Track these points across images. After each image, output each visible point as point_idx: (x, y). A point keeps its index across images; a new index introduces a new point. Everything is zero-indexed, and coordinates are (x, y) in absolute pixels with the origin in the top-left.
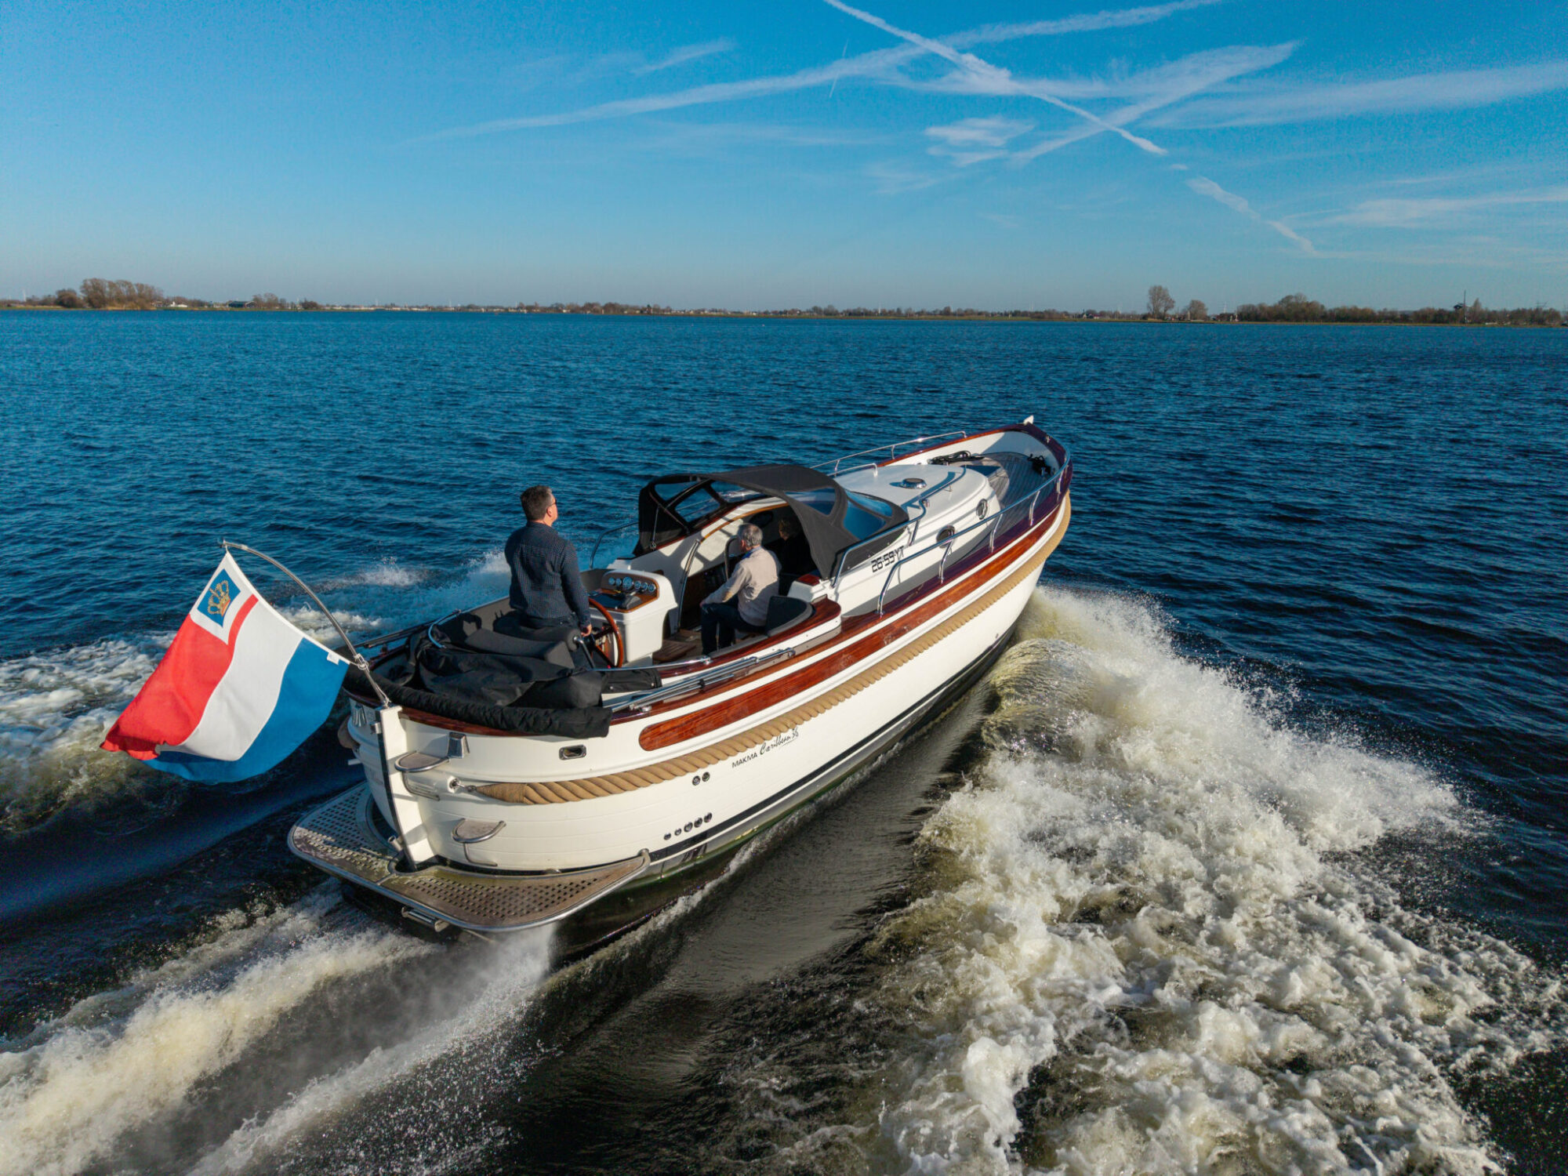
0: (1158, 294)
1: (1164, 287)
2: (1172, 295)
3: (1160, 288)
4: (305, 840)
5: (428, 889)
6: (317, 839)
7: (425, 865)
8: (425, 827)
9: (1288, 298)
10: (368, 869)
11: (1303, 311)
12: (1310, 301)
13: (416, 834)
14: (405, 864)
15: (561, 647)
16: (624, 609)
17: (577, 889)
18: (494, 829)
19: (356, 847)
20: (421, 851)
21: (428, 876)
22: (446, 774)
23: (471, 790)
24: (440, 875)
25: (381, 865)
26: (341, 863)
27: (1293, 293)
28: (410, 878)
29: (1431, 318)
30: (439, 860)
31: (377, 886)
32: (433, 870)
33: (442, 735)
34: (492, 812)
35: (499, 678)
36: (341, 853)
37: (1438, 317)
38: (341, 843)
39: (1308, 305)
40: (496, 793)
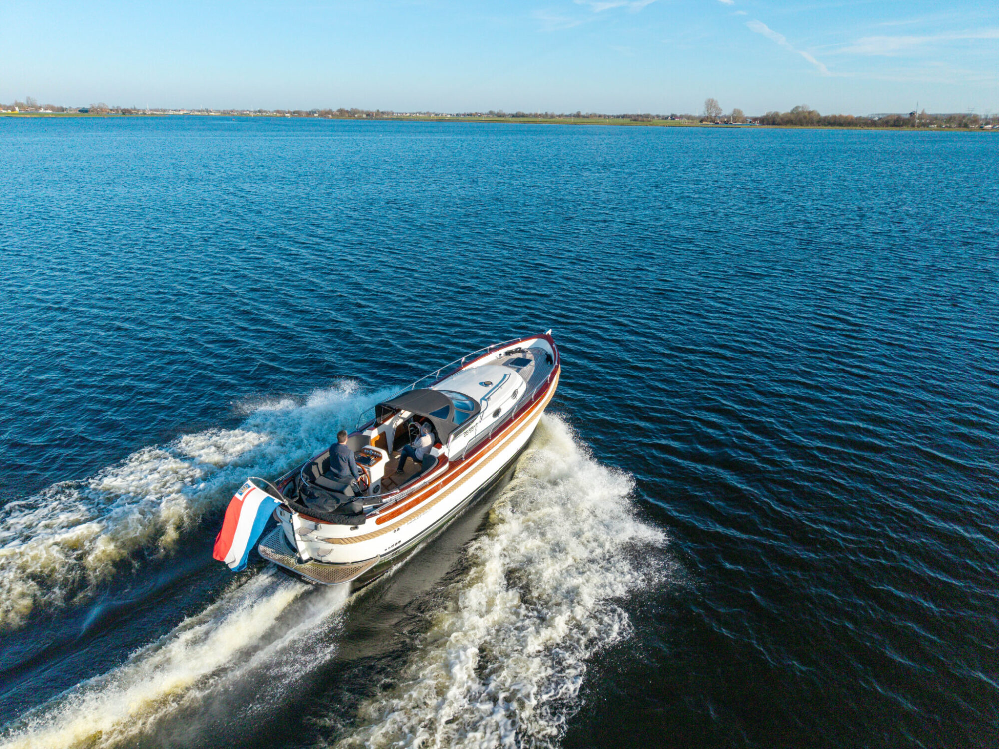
0: (711, 104)
1: (715, 99)
2: (721, 105)
3: (713, 101)
4: (264, 551)
5: (309, 570)
6: (269, 551)
7: (306, 561)
8: (307, 549)
9: (797, 108)
10: (289, 563)
11: (805, 118)
12: (811, 110)
13: (304, 551)
14: (300, 561)
15: (349, 488)
16: (370, 466)
17: (357, 569)
18: (330, 551)
19: (283, 554)
20: (305, 557)
21: (308, 565)
22: (314, 535)
23: (323, 540)
24: (312, 564)
25: (292, 561)
26: (279, 560)
27: (800, 105)
28: (303, 566)
29: (892, 122)
30: (311, 559)
31: (292, 569)
32: (310, 563)
33: (313, 523)
34: (329, 546)
35: (330, 501)
36: (278, 556)
37: (897, 122)
38: (277, 552)
39: (810, 113)
40: (329, 540)
